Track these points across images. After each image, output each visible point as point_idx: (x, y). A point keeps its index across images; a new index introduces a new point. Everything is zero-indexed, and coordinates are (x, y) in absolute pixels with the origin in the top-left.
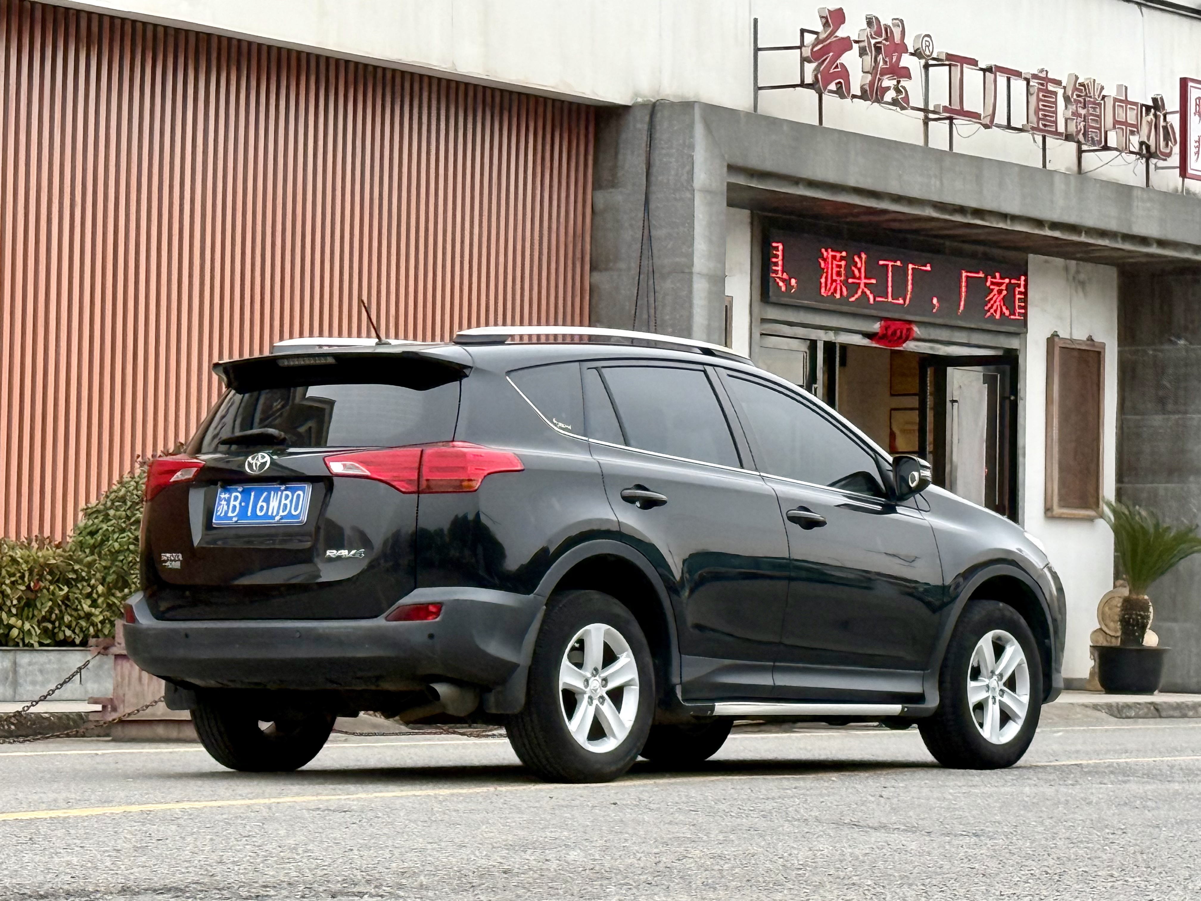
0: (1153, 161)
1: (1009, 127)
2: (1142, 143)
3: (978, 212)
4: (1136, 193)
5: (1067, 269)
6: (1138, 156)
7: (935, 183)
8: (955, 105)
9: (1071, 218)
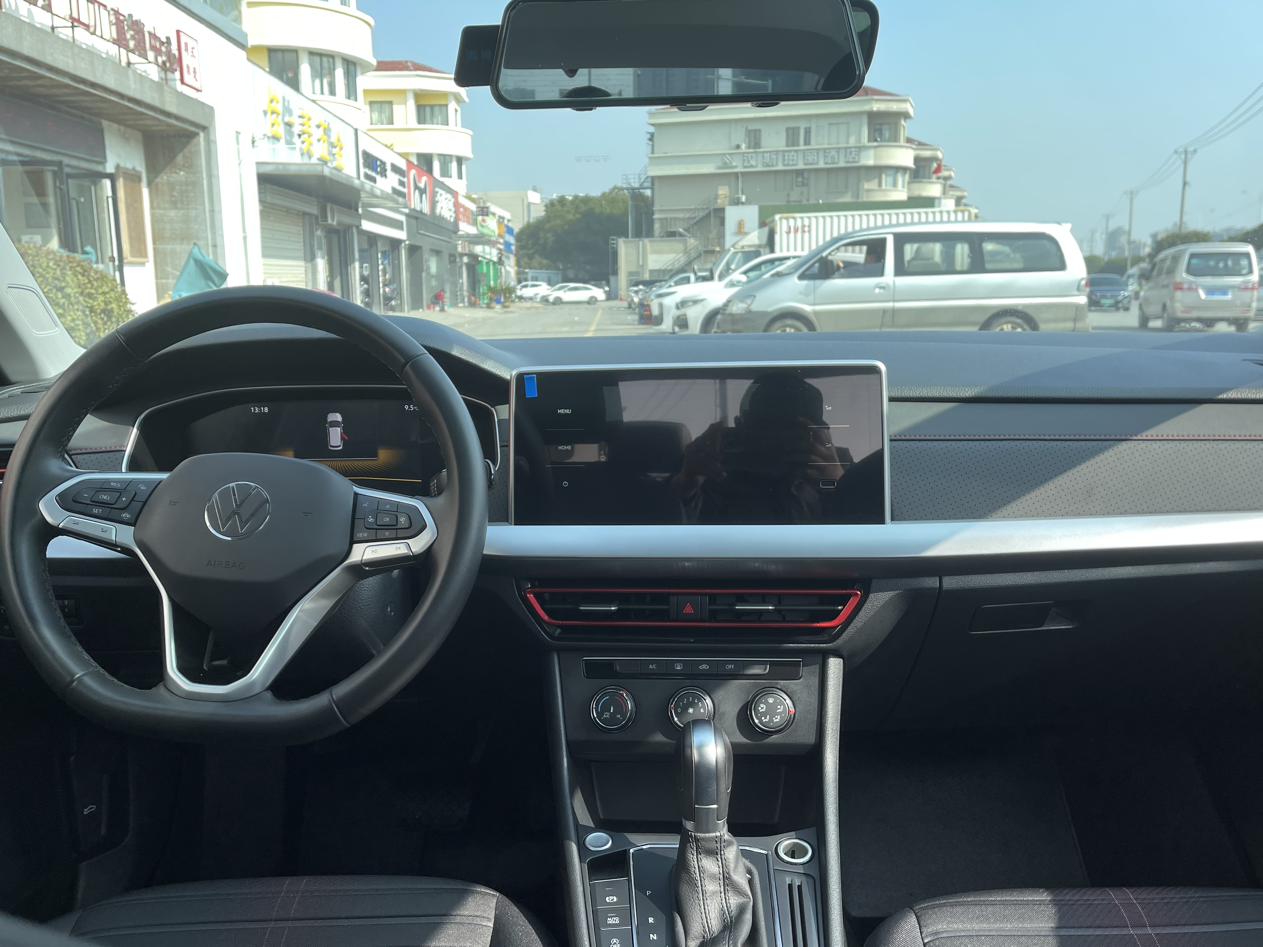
0: (168, 73)
1: (102, 37)
2: (163, 62)
3: (94, 85)
4: (164, 89)
5: (119, 130)
6: (161, 69)
7: (70, 61)
8: (75, 15)
9: (138, 96)
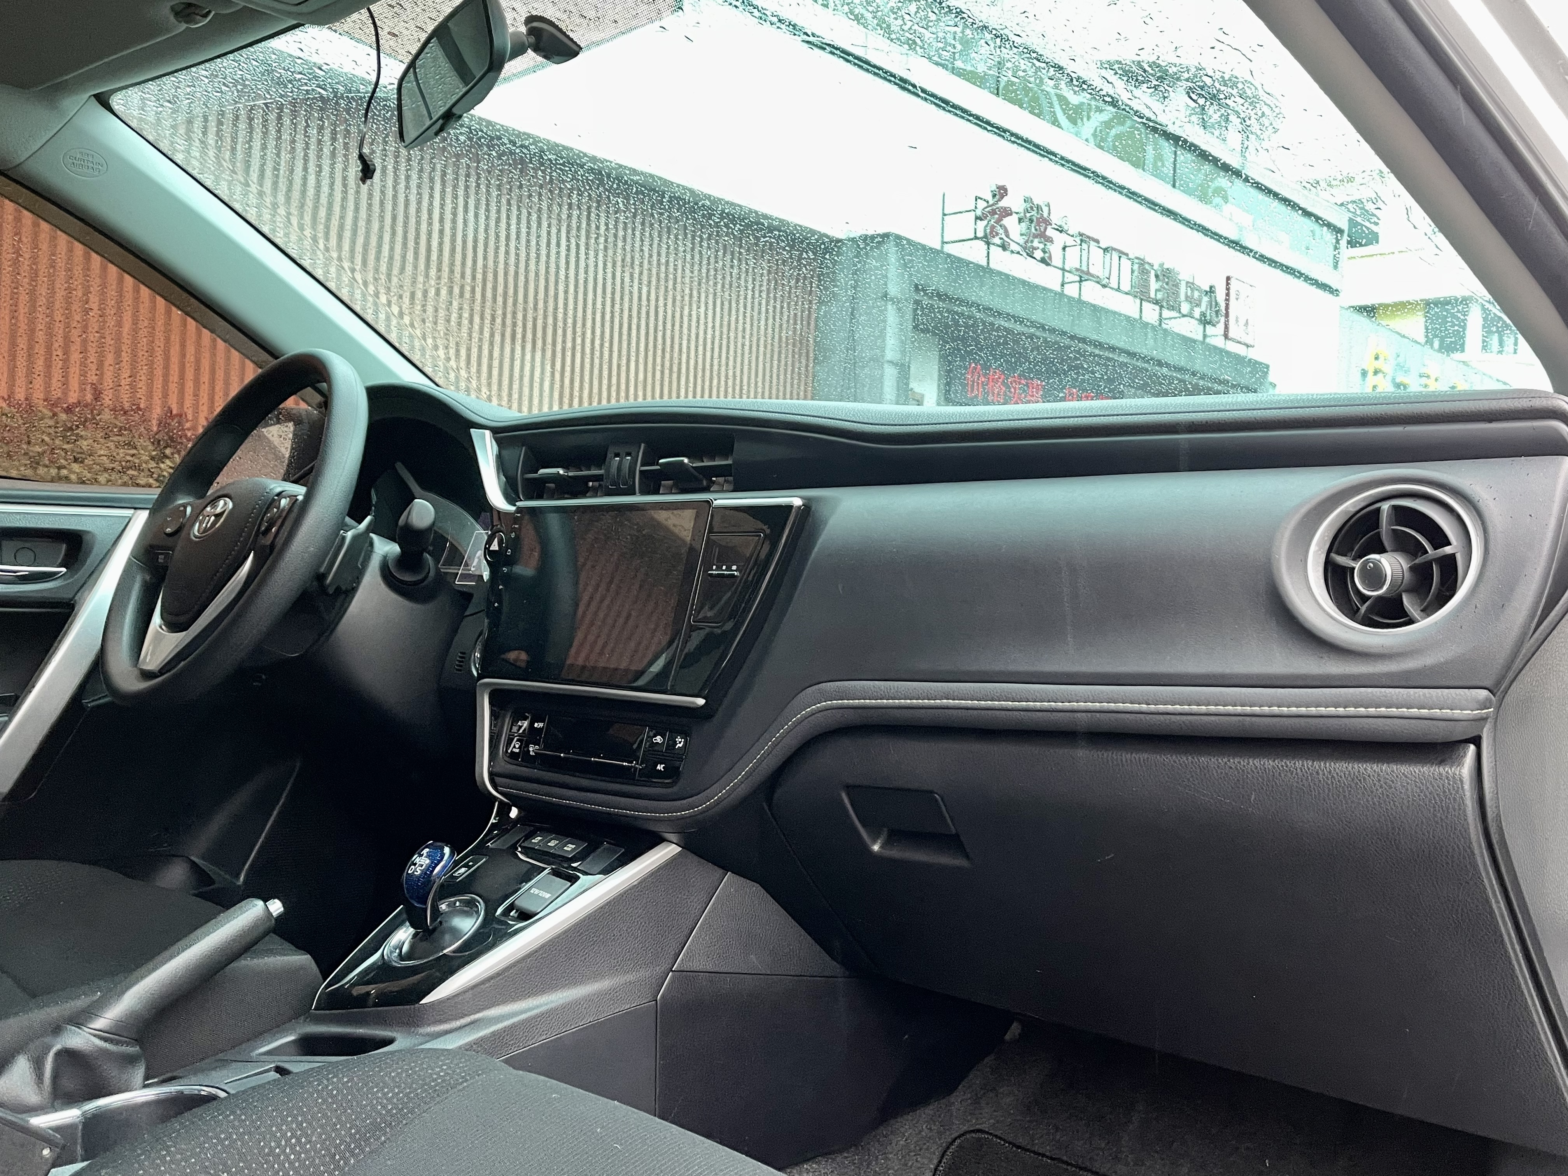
0: (1208, 326)
1: (1118, 289)
2: (1201, 313)
4: (1198, 344)
6: (1199, 322)
8: (1084, 268)
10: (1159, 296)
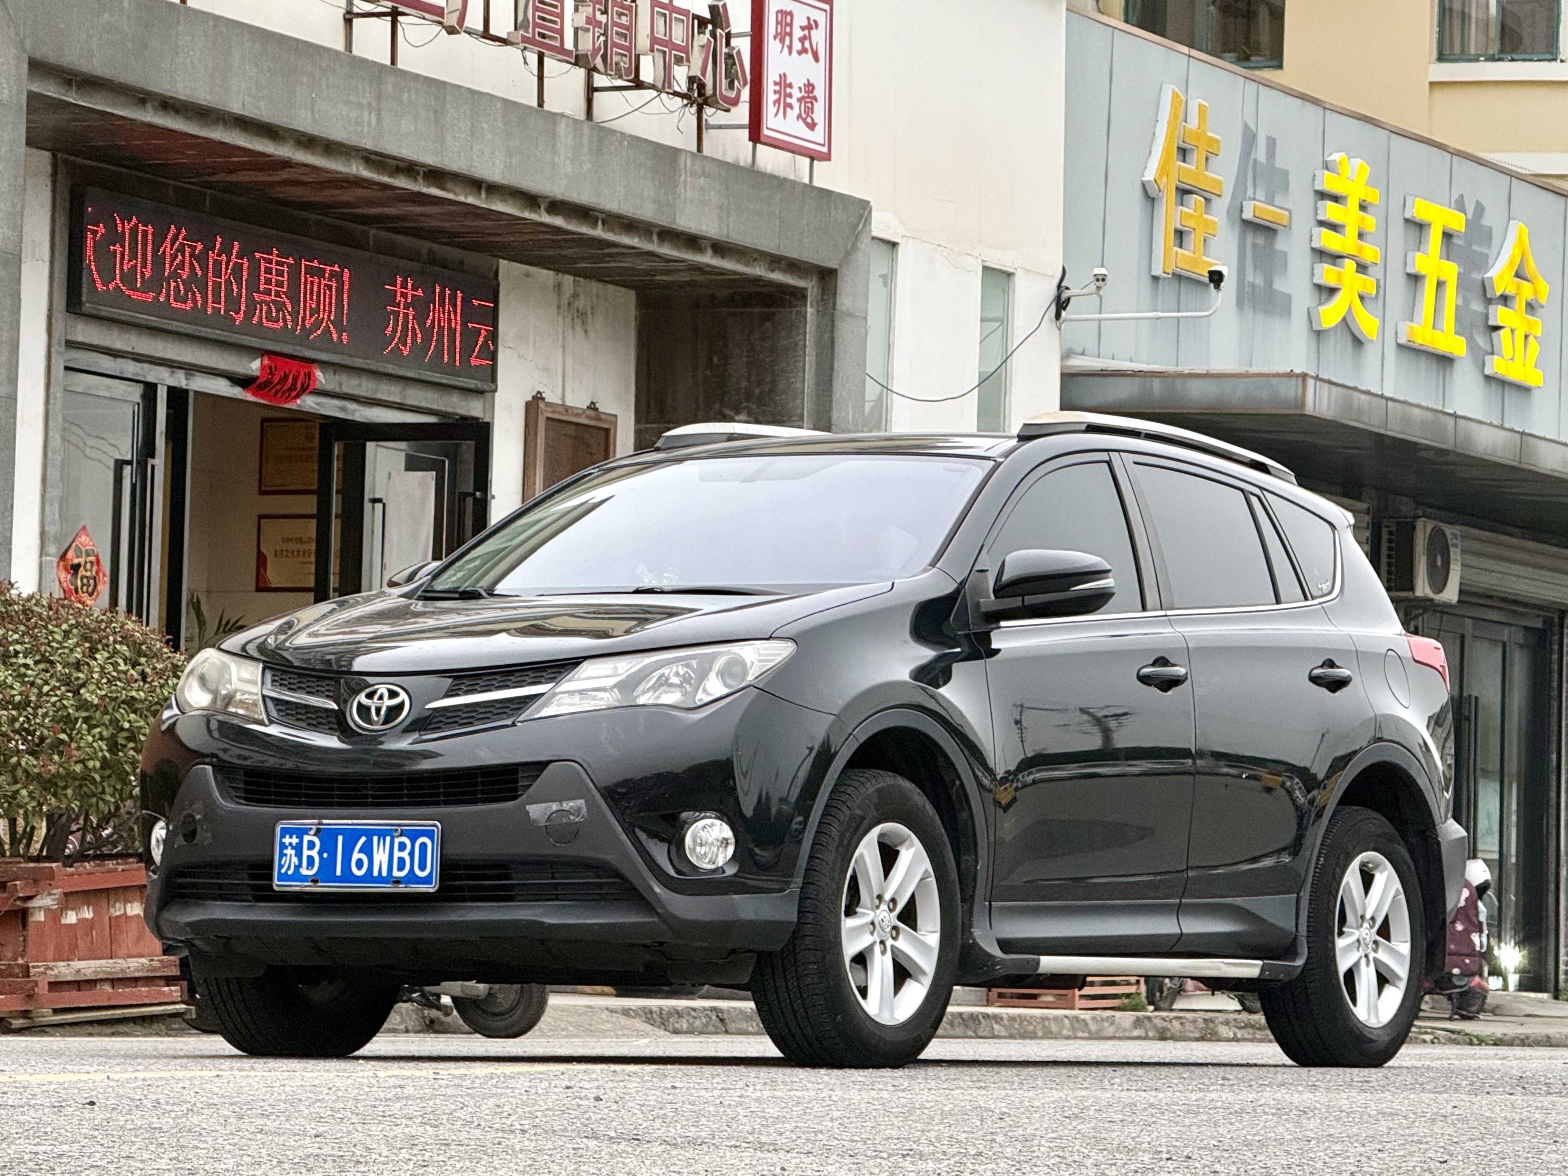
0: (708, 111)
1: (486, 34)
2: (691, 80)
4: (685, 162)
5: (558, 286)
6: (685, 101)
7: (369, 118)
9: (583, 196)
10: (586, 44)
